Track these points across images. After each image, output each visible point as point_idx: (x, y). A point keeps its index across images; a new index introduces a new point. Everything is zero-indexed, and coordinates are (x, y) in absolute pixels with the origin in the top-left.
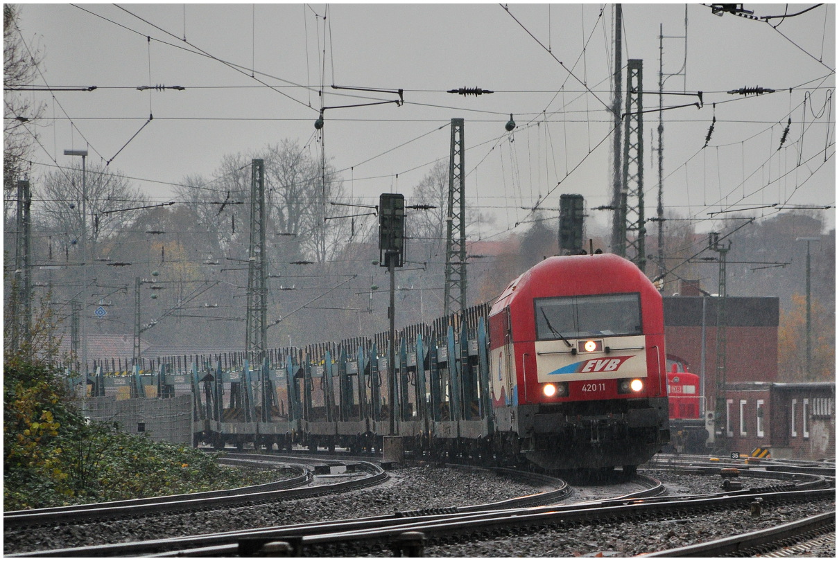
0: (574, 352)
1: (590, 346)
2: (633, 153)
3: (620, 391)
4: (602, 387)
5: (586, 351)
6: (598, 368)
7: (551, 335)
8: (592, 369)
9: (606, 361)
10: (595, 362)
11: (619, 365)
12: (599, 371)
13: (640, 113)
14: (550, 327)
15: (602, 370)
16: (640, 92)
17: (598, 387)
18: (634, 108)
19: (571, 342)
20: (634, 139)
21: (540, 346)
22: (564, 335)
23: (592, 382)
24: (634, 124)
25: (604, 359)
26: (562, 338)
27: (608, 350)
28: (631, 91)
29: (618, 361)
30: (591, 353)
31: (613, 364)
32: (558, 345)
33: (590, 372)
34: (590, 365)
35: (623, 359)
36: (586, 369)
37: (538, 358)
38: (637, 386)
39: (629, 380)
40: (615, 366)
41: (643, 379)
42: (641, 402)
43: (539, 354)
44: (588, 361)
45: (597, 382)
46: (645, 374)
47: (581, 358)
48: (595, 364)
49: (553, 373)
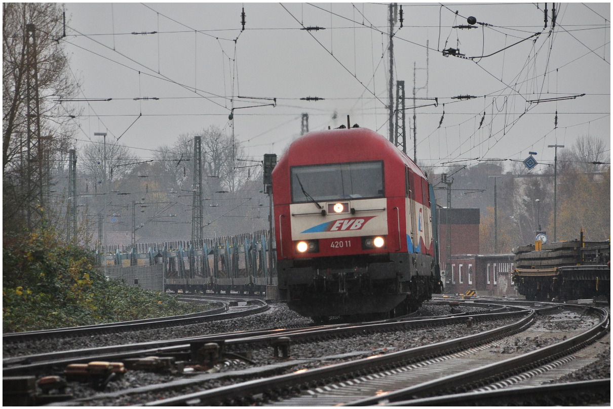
0: (323, 214)
1: (339, 208)
2: (400, 131)
3: (365, 247)
4: (348, 243)
5: (335, 212)
6: (344, 227)
7: (304, 199)
8: (339, 228)
9: (352, 221)
10: (342, 221)
11: (363, 224)
12: (346, 230)
13: (403, 109)
14: (304, 192)
15: (348, 229)
16: (403, 98)
17: (344, 244)
18: (400, 107)
19: (321, 204)
20: (400, 123)
21: (294, 208)
22: (316, 199)
23: (339, 239)
24: (400, 115)
25: (350, 219)
26: (313, 201)
27: (353, 211)
28: (398, 97)
29: (362, 221)
30: (339, 214)
31: (358, 223)
32: (310, 208)
33: (338, 230)
34: (337, 224)
35: (367, 219)
36: (334, 228)
37: (292, 219)
38: (379, 243)
39: (372, 238)
40: (359, 225)
41: (384, 237)
42: (382, 257)
43: (293, 215)
44: (336, 221)
45: (343, 239)
46: (386, 233)
47: (330, 218)
48: (342, 224)
49: (305, 232)
